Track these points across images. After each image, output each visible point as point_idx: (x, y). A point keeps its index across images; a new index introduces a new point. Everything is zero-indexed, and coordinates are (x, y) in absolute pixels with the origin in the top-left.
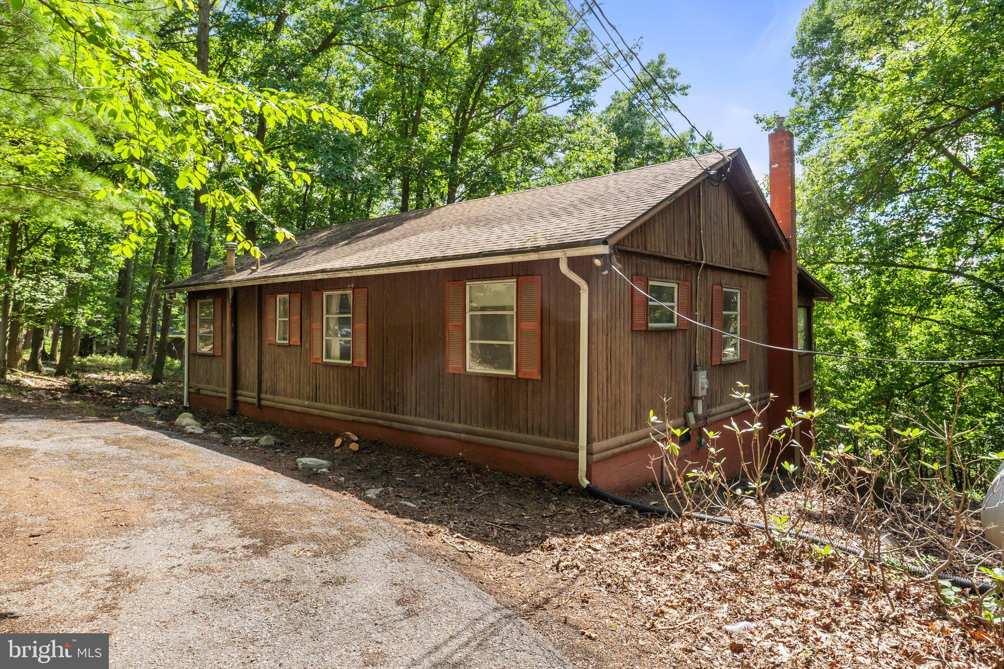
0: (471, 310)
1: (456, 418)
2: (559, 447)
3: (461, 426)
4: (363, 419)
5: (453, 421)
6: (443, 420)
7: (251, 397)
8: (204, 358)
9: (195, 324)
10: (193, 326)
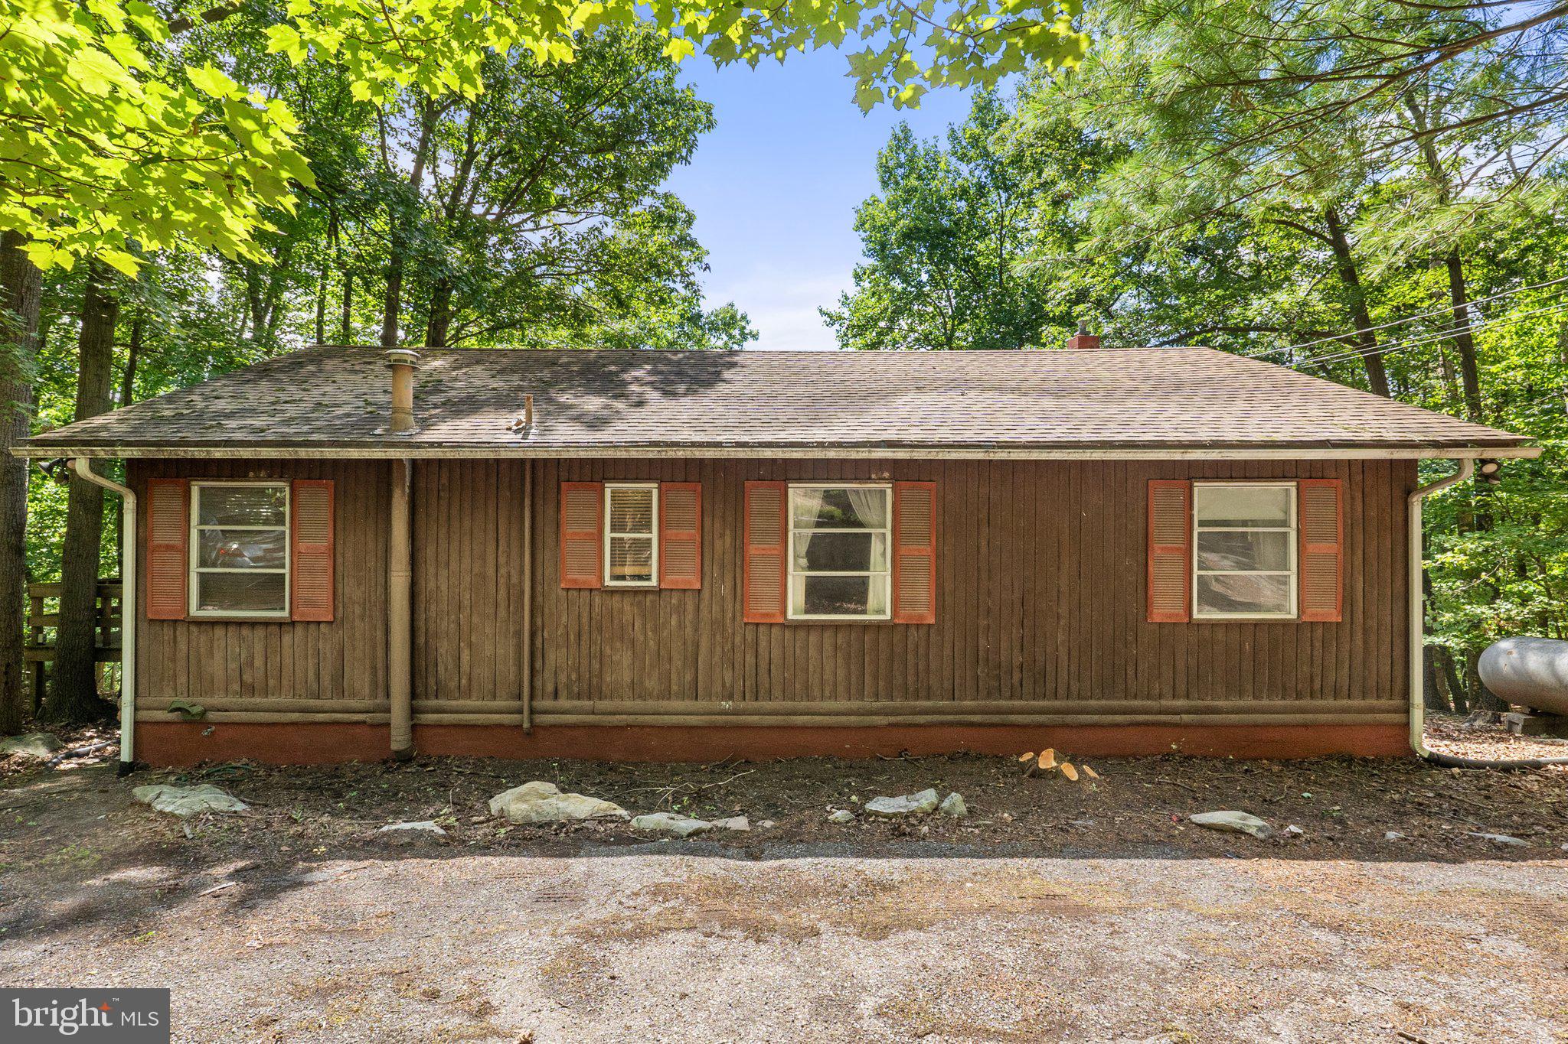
0: (1202, 524)
1: (1167, 690)
2: (1372, 710)
3: (1181, 703)
4: (922, 719)
5: (1161, 696)
6: (1135, 697)
7: (491, 712)
8: (231, 629)
9: (177, 542)
10: (169, 548)
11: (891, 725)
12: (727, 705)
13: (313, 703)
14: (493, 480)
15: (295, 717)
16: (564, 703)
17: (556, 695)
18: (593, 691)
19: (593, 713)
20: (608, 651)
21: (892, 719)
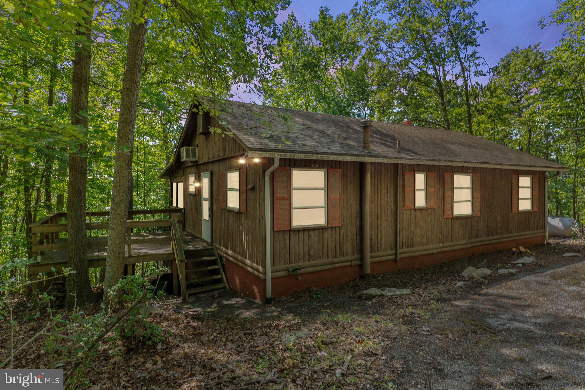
1: (514, 231)
6: (510, 233)
7: (386, 256)
8: (306, 233)
9: (286, 196)
10: (283, 198)
11: (472, 247)
12: (441, 245)
13: (335, 260)
14: (386, 170)
15: (329, 267)
16: (405, 250)
17: (403, 248)
18: (411, 245)
19: (412, 252)
20: (415, 230)
21: (473, 245)
